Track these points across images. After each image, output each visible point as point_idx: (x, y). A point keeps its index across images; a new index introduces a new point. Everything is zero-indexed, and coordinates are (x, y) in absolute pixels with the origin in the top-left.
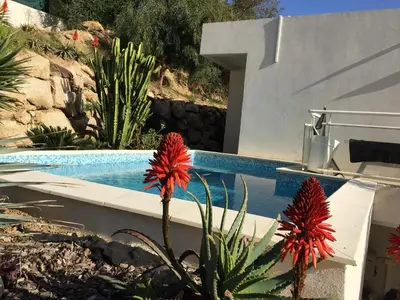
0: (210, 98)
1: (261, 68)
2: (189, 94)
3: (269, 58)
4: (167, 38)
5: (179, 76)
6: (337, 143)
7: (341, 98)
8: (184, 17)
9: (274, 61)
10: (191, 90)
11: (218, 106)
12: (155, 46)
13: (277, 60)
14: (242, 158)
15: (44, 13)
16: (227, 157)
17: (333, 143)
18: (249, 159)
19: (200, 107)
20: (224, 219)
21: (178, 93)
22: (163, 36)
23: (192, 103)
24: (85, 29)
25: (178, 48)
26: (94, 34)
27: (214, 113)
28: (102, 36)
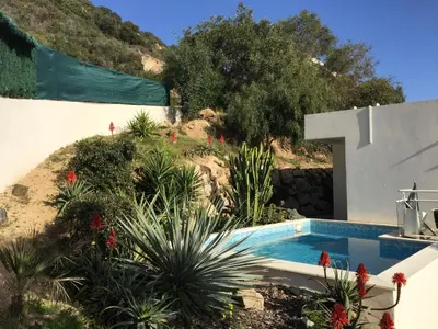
0: (314, 158)
1: (358, 148)
2: (293, 156)
3: (365, 140)
4: (272, 117)
5: (282, 142)
6: (424, 214)
7: (432, 169)
8: (284, 98)
9: (369, 142)
10: (294, 152)
11: (323, 166)
12: (262, 125)
13: (371, 141)
14: (352, 224)
15: (167, 108)
16: (339, 224)
17: (421, 214)
18: (359, 225)
19: (306, 171)
20: (342, 274)
21: (284, 160)
22: (267, 116)
23: (298, 168)
24: (201, 117)
25: (281, 124)
26: (209, 120)
27: (320, 174)
28: (215, 120)
